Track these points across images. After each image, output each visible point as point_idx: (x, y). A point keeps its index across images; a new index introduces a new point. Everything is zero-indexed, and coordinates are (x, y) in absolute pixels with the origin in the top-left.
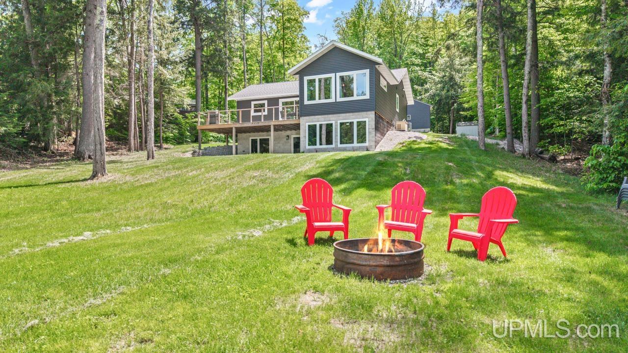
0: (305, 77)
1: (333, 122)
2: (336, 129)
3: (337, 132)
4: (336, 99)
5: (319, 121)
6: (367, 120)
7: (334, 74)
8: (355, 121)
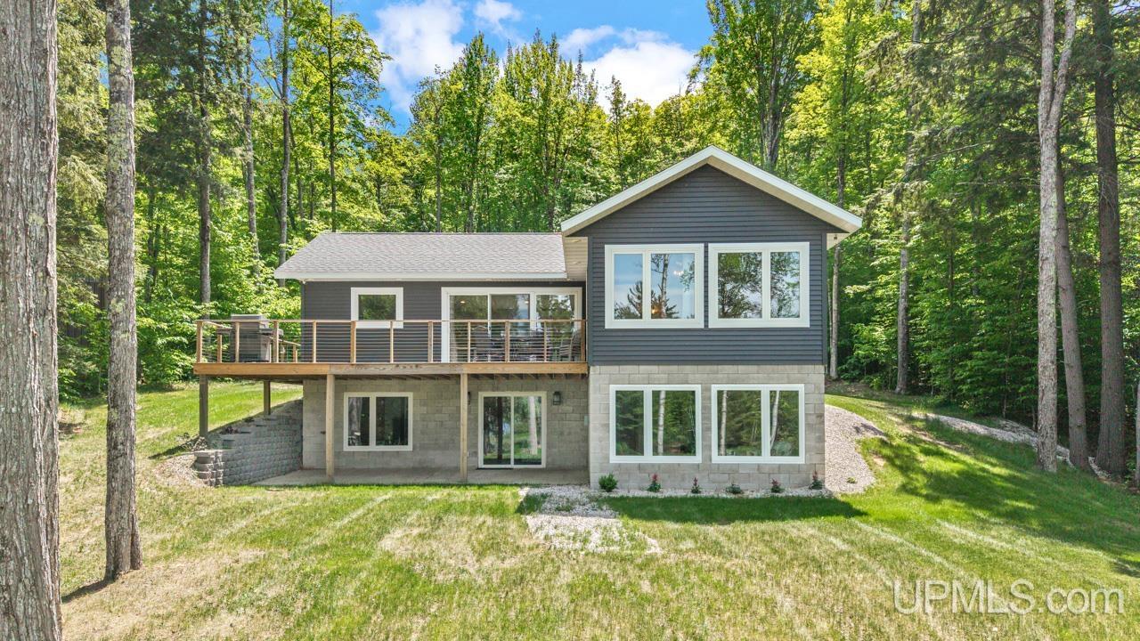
0: (607, 247)
1: (697, 388)
2: (706, 409)
3: (710, 419)
4: (706, 321)
5: (651, 382)
6: (800, 388)
7: (703, 245)
8: (765, 390)
